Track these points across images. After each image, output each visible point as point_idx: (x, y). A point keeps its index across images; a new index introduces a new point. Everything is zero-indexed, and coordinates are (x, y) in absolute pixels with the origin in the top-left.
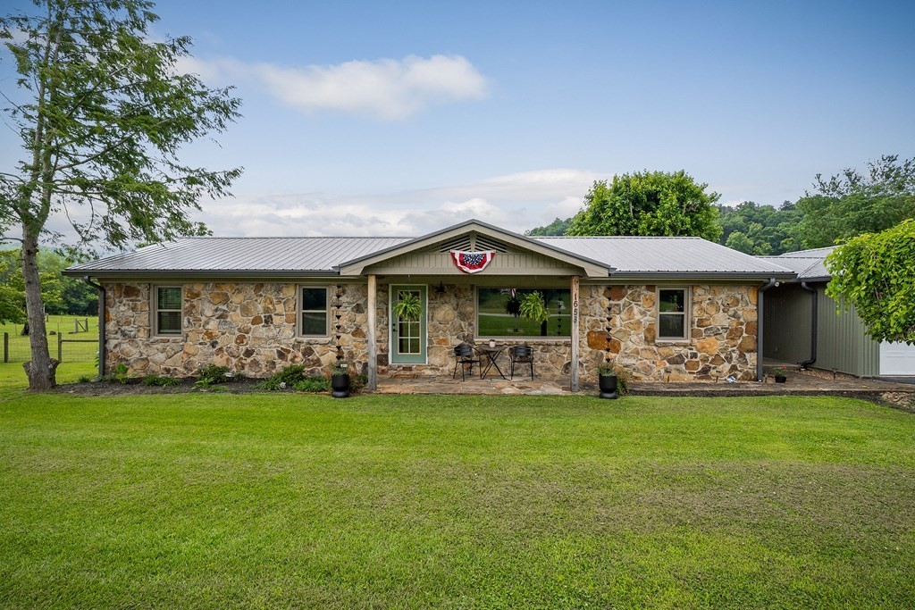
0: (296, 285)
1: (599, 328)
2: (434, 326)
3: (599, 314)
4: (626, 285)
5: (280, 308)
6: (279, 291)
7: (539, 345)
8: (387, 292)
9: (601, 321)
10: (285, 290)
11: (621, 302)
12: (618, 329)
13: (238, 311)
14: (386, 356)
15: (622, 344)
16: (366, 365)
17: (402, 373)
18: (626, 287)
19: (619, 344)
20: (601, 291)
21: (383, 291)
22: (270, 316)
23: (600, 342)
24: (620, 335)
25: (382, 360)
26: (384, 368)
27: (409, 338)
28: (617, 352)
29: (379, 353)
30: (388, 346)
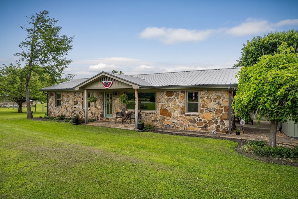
0: (83, 93)
1: (164, 107)
2: (114, 105)
3: (164, 102)
4: (174, 91)
5: (79, 99)
6: (79, 94)
7: (144, 113)
8: (103, 95)
9: (164, 105)
10: (80, 94)
11: (172, 98)
12: (171, 108)
13: (71, 100)
14: (103, 115)
15: (172, 114)
16: (98, 117)
17: (106, 120)
18: (174, 92)
19: (171, 114)
20: (165, 93)
21: (102, 94)
22: (77, 102)
23: (164, 113)
24: (171, 110)
25: (102, 116)
26: (102, 118)
27: (110, 109)
28: (170, 117)
29: (101, 113)
30: (103, 111)
